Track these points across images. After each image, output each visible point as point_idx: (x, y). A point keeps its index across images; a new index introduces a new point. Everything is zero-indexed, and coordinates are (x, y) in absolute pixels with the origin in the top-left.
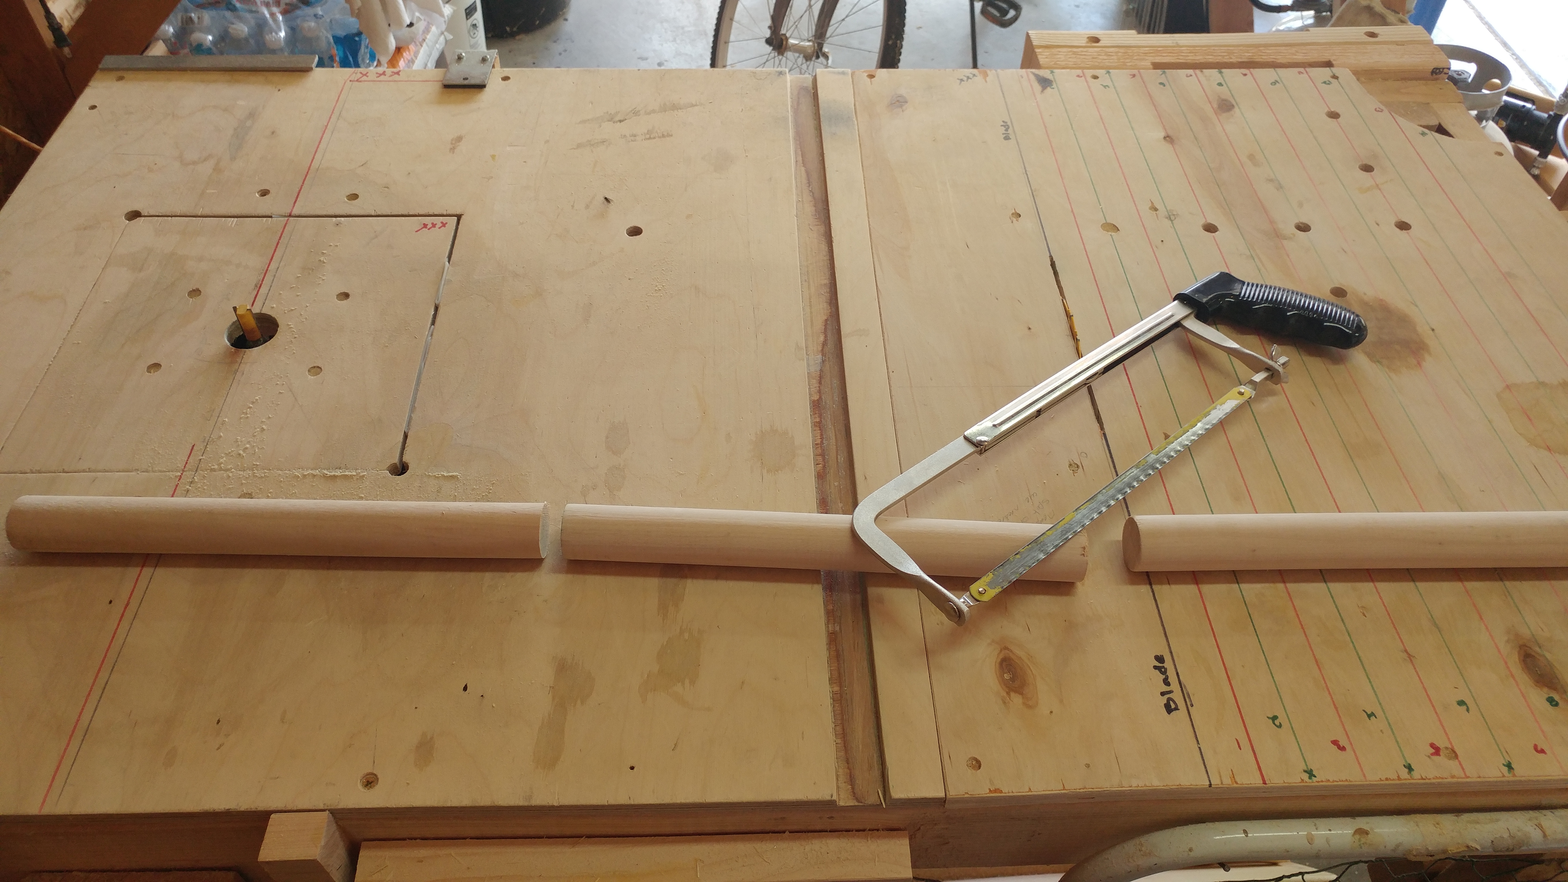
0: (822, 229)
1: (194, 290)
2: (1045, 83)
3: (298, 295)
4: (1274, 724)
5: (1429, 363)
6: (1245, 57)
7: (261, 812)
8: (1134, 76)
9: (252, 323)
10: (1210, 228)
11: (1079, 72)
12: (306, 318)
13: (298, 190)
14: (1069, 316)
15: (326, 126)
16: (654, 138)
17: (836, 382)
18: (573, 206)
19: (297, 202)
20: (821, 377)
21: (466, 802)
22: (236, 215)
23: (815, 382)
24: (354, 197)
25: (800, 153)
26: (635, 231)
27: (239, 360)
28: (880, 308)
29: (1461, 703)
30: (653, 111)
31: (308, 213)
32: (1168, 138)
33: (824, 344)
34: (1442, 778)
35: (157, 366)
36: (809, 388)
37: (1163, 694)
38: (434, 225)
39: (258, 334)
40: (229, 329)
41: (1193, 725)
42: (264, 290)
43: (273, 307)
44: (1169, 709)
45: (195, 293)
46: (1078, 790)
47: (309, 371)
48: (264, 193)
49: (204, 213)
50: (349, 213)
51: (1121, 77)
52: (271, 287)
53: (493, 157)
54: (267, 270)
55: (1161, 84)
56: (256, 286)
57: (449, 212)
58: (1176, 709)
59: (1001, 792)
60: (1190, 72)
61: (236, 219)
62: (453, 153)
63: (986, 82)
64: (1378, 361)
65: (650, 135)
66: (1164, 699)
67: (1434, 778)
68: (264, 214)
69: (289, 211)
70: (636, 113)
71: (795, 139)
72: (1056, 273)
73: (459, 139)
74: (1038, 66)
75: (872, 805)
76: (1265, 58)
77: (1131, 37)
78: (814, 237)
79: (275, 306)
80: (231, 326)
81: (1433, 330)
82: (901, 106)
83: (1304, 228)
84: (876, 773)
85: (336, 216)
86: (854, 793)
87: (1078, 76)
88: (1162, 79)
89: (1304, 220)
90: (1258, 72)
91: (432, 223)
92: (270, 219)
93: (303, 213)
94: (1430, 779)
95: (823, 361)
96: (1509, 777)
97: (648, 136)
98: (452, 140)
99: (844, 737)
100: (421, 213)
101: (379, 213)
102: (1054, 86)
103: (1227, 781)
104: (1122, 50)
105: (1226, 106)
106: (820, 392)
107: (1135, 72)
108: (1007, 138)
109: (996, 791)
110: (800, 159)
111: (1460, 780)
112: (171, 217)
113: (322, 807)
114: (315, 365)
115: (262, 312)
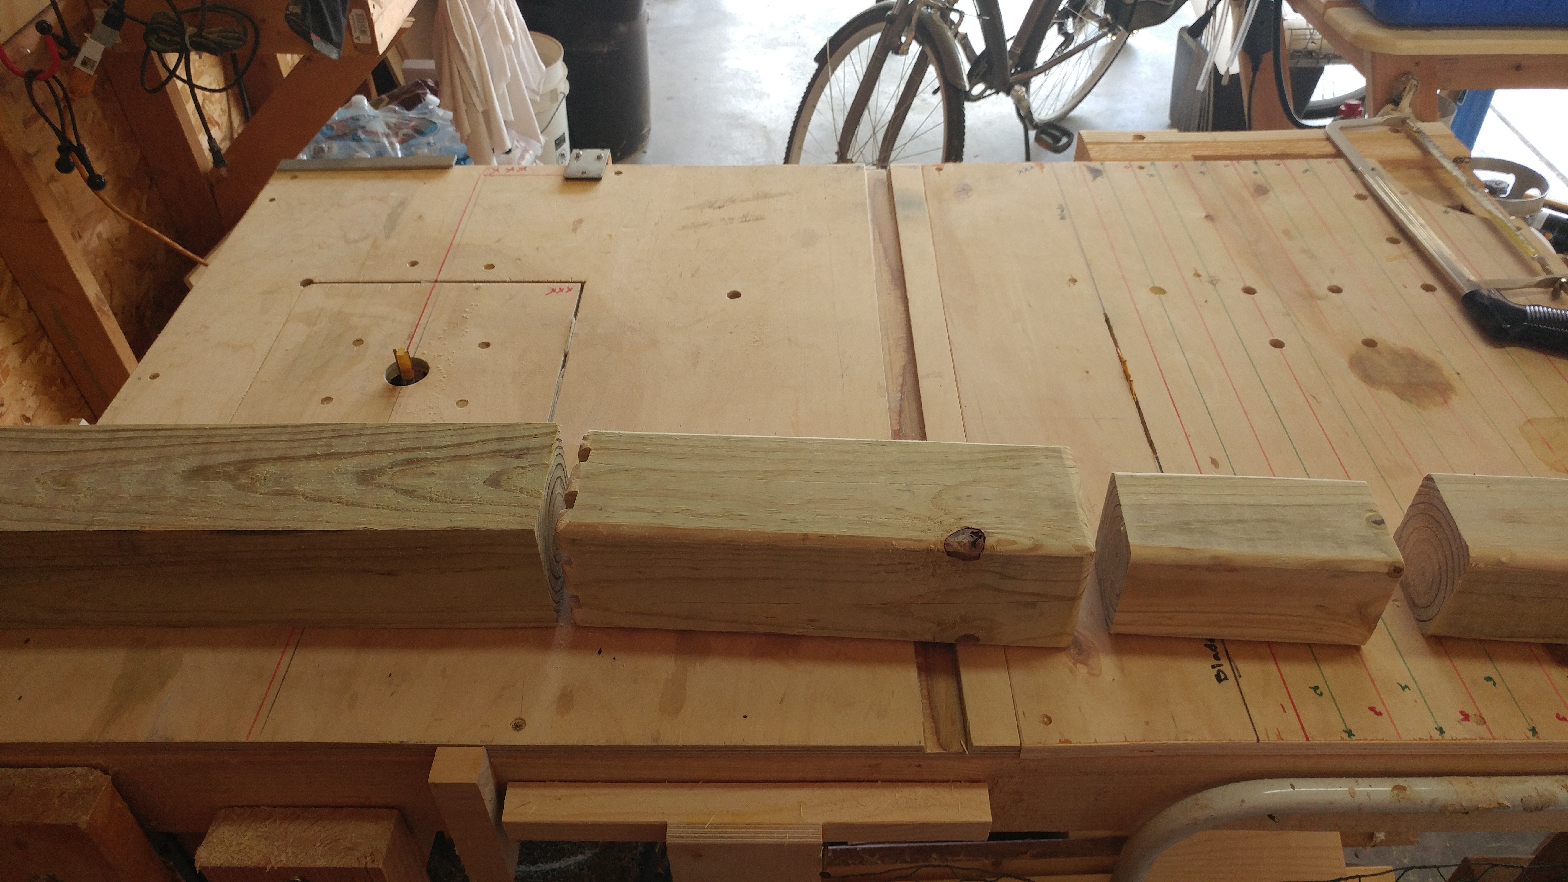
0: (898, 293)
1: (357, 340)
2: (1096, 173)
3: (445, 344)
4: (1315, 692)
5: (1454, 401)
6: (1278, 150)
7: (429, 745)
8: (1176, 166)
9: (409, 364)
10: (1249, 291)
11: (1127, 163)
12: (453, 362)
13: (442, 261)
14: (1123, 362)
15: (465, 212)
16: (749, 221)
17: (915, 415)
18: (681, 275)
19: (442, 271)
20: (900, 412)
21: (602, 742)
22: (390, 281)
23: (895, 416)
24: (490, 267)
25: (877, 232)
26: (735, 295)
27: (396, 394)
28: (952, 355)
29: (1488, 679)
30: (748, 200)
31: (451, 280)
32: (1208, 217)
33: (903, 384)
34: (1471, 739)
35: (328, 399)
36: (891, 421)
37: (1213, 667)
38: (561, 290)
39: (412, 375)
40: (387, 370)
41: (1241, 693)
42: (416, 340)
43: (424, 354)
44: (1219, 679)
45: (359, 342)
46: (1139, 743)
47: (457, 403)
48: (414, 264)
49: (365, 280)
50: (487, 279)
51: (1165, 168)
52: (422, 337)
53: (610, 236)
54: (418, 324)
55: (1201, 172)
56: (409, 336)
57: (574, 280)
58: (1226, 679)
59: (1071, 743)
60: (1228, 162)
61: (391, 284)
62: (576, 232)
63: (1043, 172)
64: (1408, 400)
65: (745, 219)
66: (1215, 671)
67: (1463, 739)
68: (414, 280)
69: (435, 278)
70: (732, 201)
71: (872, 220)
72: (1110, 328)
73: (580, 221)
74: (1089, 159)
75: (956, 753)
76: (1296, 151)
77: (1175, 135)
78: (892, 299)
79: (425, 352)
80: (389, 368)
81: (1458, 374)
82: (967, 193)
83: (1336, 290)
84: (959, 726)
85: (475, 282)
86: (939, 742)
87: (1126, 167)
88: (1203, 169)
89: (1336, 283)
90: (1290, 162)
91: (560, 289)
92: (419, 284)
93: (447, 279)
94: (1460, 740)
95: (902, 399)
96: (1534, 740)
97: (744, 219)
98: (574, 223)
99: (929, 698)
100: (550, 280)
101: (513, 279)
102: (1104, 175)
103: (1274, 739)
104: (1166, 146)
105: (1261, 191)
106: (900, 423)
107: (1177, 163)
108: (1063, 218)
109: (1065, 742)
110: (877, 236)
111: (1488, 741)
112: (338, 283)
113: (479, 743)
114: (462, 399)
115: (415, 357)
